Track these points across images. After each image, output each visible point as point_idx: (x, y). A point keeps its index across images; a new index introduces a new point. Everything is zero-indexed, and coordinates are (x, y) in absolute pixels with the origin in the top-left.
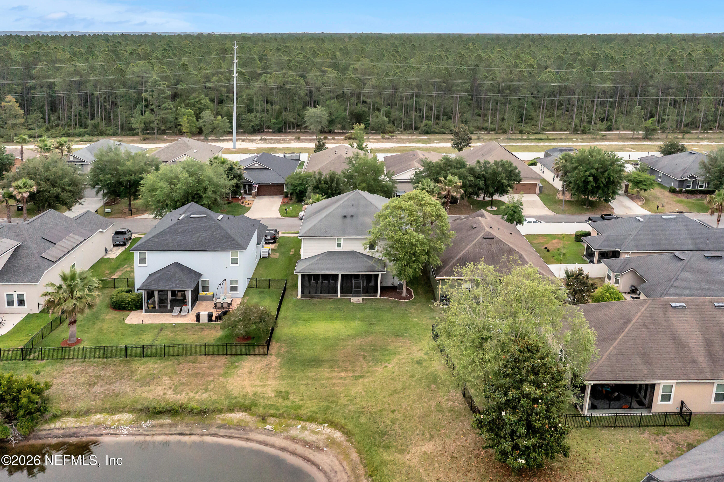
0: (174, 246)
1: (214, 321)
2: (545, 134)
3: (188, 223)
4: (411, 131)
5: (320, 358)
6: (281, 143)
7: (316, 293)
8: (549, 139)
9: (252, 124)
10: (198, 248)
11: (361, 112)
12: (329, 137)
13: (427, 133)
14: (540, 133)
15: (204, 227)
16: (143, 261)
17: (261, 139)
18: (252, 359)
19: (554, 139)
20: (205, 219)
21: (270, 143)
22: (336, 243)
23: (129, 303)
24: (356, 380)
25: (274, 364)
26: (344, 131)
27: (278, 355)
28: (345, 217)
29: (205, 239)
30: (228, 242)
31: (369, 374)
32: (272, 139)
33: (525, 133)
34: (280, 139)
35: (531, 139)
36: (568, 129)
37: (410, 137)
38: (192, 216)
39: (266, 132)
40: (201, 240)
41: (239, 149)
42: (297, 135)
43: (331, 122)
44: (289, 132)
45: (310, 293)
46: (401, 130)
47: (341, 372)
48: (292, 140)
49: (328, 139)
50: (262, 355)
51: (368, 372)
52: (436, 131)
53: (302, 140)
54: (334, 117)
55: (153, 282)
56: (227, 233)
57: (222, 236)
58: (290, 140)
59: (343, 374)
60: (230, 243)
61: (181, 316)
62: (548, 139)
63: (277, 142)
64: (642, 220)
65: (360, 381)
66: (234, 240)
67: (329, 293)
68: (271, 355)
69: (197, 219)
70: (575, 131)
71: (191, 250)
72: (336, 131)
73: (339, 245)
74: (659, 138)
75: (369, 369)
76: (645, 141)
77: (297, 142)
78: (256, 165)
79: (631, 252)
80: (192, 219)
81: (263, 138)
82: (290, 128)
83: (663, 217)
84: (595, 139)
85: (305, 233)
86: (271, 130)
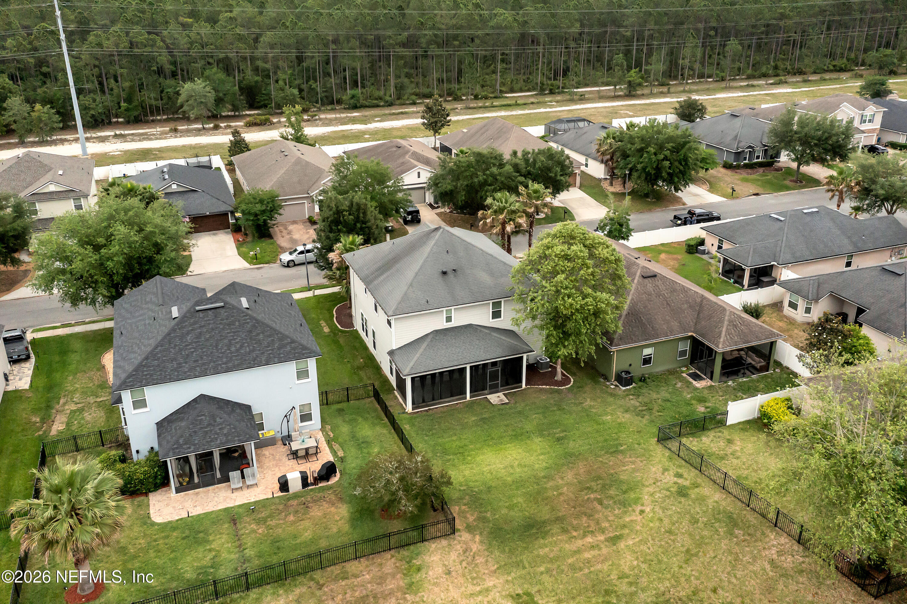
0: (191, 369)
1: (312, 484)
2: (507, 97)
3: (195, 323)
4: (332, 106)
5: (539, 519)
6: (151, 139)
7: (433, 400)
8: (519, 105)
9: (92, 112)
10: (238, 365)
11: (253, 84)
12: (222, 125)
13: (355, 107)
14: (499, 97)
15: (229, 325)
16: (140, 404)
17: (116, 136)
18: (433, 546)
19: (525, 104)
20: (222, 311)
21: (133, 140)
22: (445, 316)
23: (141, 482)
24: (614, 545)
25: (475, 547)
26: (237, 113)
27: (469, 529)
28: (444, 273)
29: (242, 347)
30: (284, 346)
31: (626, 531)
32: (132, 134)
33: (481, 98)
34: (146, 134)
35: (496, 106)
36: (534, 89)
37: (338, 116)
38: (198, 308)
39: (115, 122)
40: (237, 350)
41: (92, 154)
42: (172, 125)
43: (219, 101)
44: (153, 121)
45: (424, 401)
46: (318, 106)
47: (584, 536)
48: (166, 134)
49: (221, 127)
50: (445, 536)
51: (624, 526)
52: (367, 104)
53: (182, 131)
54: (221, 95)
55: (181, 441)
56: (275, 330)
57: (270, 336)
58: (162, 133)
59: (589, 539)
60: (288, 348)
61: (248, 487)
62: (517, 105)
63: (144, 139)
64: (783, 219)
65: (622, 545)
66: (293, 341)
67: (452, 396)
68: (459, 530)
69: (210, 312)
70: (542, 92)
71: (228, 370)
72: (223, 114)
73: (449, 319)
74: (643, 95)
75: (621, 522)
76: (631, 100)
77: (176, 137)
78: (174, 187)
79: (790, 265)
80: (201, 315)
81: (118, 132)
82: (152, 114)
83: (805, 211)
84: (572, 101)
85: (396, 309)
86: (121, 120)
